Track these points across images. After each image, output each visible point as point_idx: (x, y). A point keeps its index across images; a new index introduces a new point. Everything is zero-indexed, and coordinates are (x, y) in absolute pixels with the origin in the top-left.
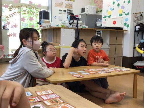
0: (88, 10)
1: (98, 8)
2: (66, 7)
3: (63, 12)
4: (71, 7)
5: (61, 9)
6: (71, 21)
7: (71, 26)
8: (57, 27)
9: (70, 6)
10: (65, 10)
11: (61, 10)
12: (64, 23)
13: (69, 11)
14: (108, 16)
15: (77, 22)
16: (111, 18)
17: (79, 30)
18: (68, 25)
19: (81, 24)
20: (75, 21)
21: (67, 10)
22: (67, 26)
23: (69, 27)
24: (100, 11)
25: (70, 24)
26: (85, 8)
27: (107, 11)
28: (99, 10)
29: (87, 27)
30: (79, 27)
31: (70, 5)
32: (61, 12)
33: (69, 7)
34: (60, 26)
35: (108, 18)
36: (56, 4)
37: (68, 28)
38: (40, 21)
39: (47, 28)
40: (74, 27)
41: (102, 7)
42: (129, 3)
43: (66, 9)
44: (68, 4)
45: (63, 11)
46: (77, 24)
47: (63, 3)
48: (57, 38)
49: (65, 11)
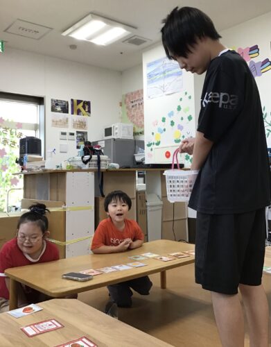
0: (117, 131)
1: (136, 128)
2: (74, 126)
3: (68, 136)
4: (85, 125)
5: (64, 131)
6: (87, 157)
7: (86, 167)
8: (59, 169)
9: (83, 124)
10: (72, 132)
11: (64, 134)
12: (73, 161)
13: (80, 135)
14: (156, 142)
15: (99, 157)
16: (160, 145)
17: (102, 173)
18: (81, 164)
19: (106, 161)
20: (95, 157)
21: (77, 132)
22: (78, 167)
23: (84, 168)
24: (141, 133)
25: (85, 162)
26: (111, 128)
27: (153, 134)
28: (138, 130)
29: (117, 166)
30: (103, 167)
31: (82, 122)
32: (64, 136)
33: (81, 127)
34: (64, 168)
35: (155, 146)
36: (53, 121)
37: (80, 170)
38: (21, 158)
39: (36, 171)
40: (93, 168)
41: (143, 126)
42: (190, 120)
43: (74, 131)
44: (79, 121)
45: (68, 134)
46: (99, 161)
47: (67, 119)
48: (57, 192)
49: (72, 134)
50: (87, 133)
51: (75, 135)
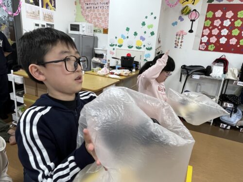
0: (84, 29)
4: (52, 19)
14: (118, 44)
21: (47, 24)
27: (116, 38)
33: (49, 20)
36: (28, 13)
42: (152, 35)
44: (48, 15)
45: (40, 26)
47: (39, 11)
49: (43, 26)
50: (54, 25)
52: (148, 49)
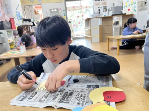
4: (106, 4)
5: (99, 6)
14: (126, 6)
27: (125, 3)
36: (95, 4)
43: (102, 6)
47: (100, 2)
50: (106, 6)
51: (103, 8)
52: (135, 4)
